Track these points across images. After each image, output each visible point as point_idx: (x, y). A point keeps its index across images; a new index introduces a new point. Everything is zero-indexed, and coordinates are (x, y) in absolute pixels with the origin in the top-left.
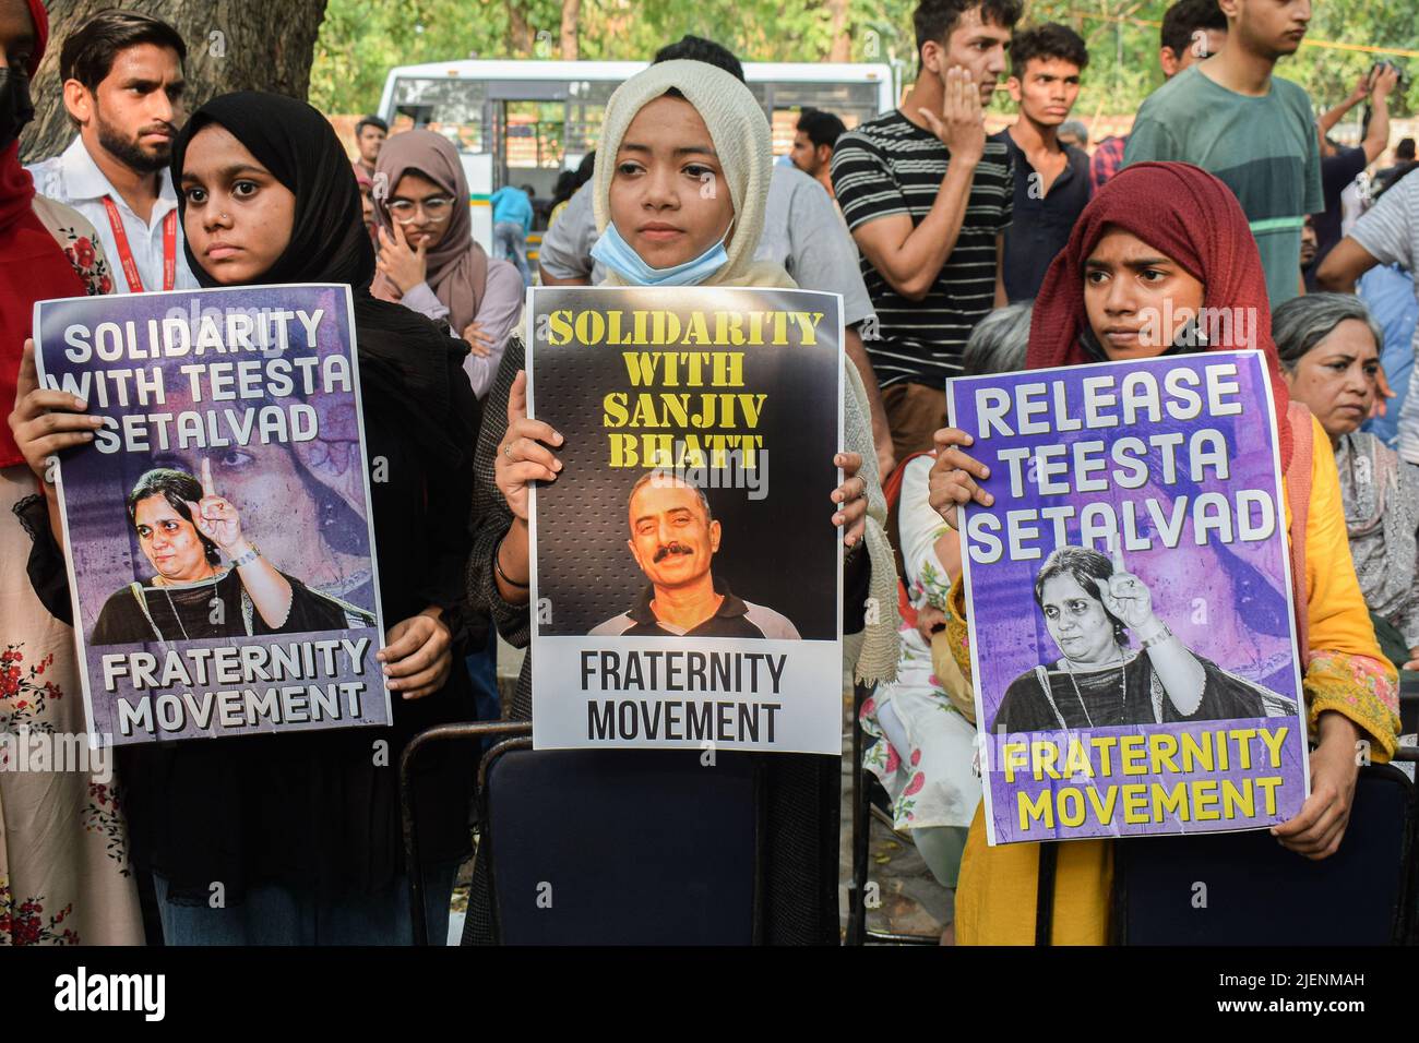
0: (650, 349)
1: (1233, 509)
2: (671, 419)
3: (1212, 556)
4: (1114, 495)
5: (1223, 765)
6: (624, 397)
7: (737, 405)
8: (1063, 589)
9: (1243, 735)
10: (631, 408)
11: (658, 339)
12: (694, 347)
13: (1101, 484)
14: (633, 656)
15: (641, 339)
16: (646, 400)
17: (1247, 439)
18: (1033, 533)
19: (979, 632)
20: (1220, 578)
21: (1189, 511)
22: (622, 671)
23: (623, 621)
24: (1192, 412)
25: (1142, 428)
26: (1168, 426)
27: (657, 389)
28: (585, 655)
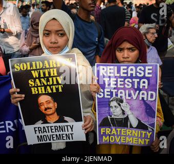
0: (37, 70)
1: (148, 94)
2: (43, 83)
3: (142, 102)
4: (125, 89)
5: (139, 136)
6: (33, 80)
7: (56, 79)
8: (114, 104)
9: (144, 132)
10: (34, 82)
11: (38, 67)
12: (46, 68)
13: (123, 87)
14: (44, 127)
15: (34, 68)
16: (37, 80)
17: (152, 82)
18: (109, 93)
19: (98, 110)
20: (143, 106)
21: (139, 94)
22: (42, 130)
23: (41, 122)
24: (142, 75)
25: (131, 77)
26: (136, 77)
27: (39, 78)
28: (35, 128)
